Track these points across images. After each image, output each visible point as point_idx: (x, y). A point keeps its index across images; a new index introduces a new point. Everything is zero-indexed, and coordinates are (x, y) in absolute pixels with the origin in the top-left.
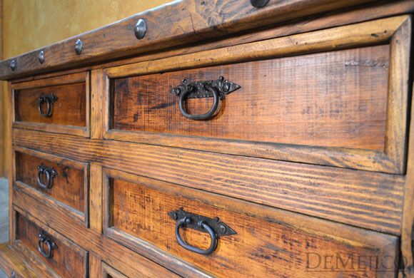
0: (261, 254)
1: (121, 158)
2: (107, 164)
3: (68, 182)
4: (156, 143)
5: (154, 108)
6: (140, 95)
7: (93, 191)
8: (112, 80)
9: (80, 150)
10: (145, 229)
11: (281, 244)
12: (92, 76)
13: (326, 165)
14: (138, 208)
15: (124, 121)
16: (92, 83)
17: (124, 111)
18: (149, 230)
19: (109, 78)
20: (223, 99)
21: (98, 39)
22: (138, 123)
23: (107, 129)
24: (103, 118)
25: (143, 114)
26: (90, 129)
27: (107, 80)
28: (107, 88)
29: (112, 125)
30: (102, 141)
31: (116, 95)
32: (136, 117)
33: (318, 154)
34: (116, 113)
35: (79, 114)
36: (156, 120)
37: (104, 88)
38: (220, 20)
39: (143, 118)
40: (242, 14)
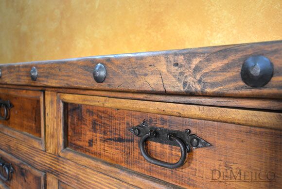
1: (77, 179)
2: (63, 179)
3: (25, 181)
4: (115, 176)
5: (110, 139)
6: (94, 124)
8: (66, 104)
9: (37, 159)
12: (46, 96)
15: (79, 143)
16: (46, 103)
17: (78, 134)
19: (63, 102)
20: (190, 151)
21: (53, 71)
22: (94, 148)
23: (62, 148)
24: (58, 138)
25: (98, 142)
26: (46, 143)
27: (62, 105)
28: (62, 111)
29: (66, 144)
30: (57, 157)
31: (70, 117)
32: (91, 142)
34: (70, 133)
35: (34, 125)
36: (113, 151)
37: (58, 111)
38: (198, 87)
39: (98, 147)
40: (229, 88)
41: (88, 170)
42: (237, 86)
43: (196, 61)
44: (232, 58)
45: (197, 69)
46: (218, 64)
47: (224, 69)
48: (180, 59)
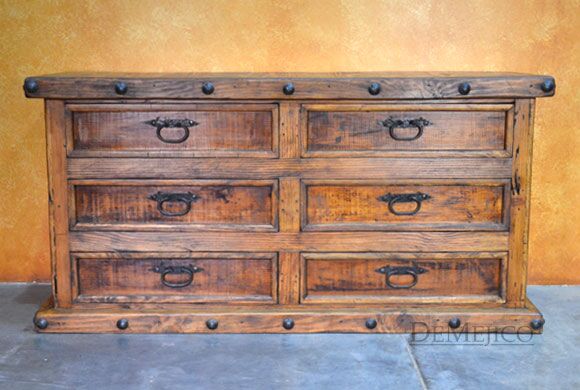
0: (448, 203)
2: (308, 176)
3: (227, 202)
5: (360, 133)
6: (343, 125)
7: (286, 200)
9: (261, 170)
10: (351, 214)
11: (460, 195)
12: (281, 108)
13: (485, 157)
14: (342, 202)
15: (323, 143)
16: (281, 113)
17: (323, 135)
18: (356, 213)
19: (307, 111)
22: (342, 143)
24: (301, 142)
25: (347, 138)
26: (279, 151)
27: (307, 113)
30: (298, 160)
32: (339, 139)
33: (481, 153)
36: (362, 141)
37: (302, 119)
38: (440, 96)
39: (347, 140)
40: (454, 95)
41: (341, 160)
42: (458, 94)
43: (439, 85)
44: (455, 83)
45: (440, 88)
46: (449, 86)
47: (453, 87)
48: (431, 83)
